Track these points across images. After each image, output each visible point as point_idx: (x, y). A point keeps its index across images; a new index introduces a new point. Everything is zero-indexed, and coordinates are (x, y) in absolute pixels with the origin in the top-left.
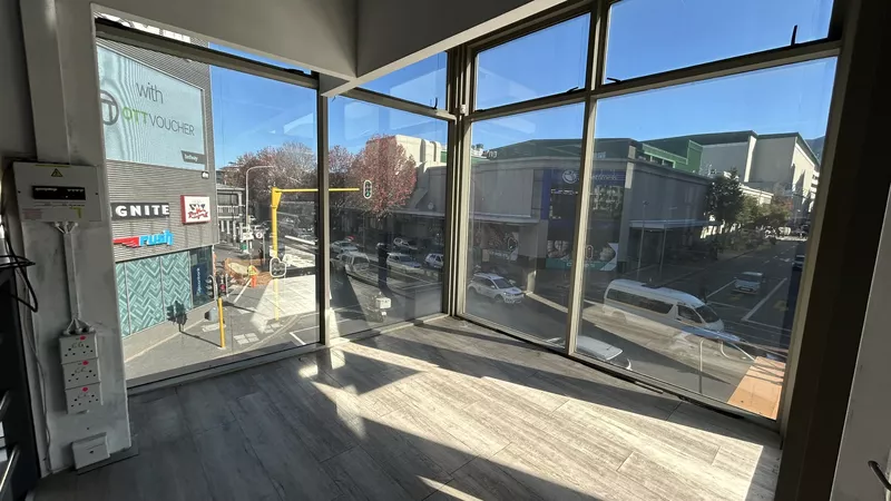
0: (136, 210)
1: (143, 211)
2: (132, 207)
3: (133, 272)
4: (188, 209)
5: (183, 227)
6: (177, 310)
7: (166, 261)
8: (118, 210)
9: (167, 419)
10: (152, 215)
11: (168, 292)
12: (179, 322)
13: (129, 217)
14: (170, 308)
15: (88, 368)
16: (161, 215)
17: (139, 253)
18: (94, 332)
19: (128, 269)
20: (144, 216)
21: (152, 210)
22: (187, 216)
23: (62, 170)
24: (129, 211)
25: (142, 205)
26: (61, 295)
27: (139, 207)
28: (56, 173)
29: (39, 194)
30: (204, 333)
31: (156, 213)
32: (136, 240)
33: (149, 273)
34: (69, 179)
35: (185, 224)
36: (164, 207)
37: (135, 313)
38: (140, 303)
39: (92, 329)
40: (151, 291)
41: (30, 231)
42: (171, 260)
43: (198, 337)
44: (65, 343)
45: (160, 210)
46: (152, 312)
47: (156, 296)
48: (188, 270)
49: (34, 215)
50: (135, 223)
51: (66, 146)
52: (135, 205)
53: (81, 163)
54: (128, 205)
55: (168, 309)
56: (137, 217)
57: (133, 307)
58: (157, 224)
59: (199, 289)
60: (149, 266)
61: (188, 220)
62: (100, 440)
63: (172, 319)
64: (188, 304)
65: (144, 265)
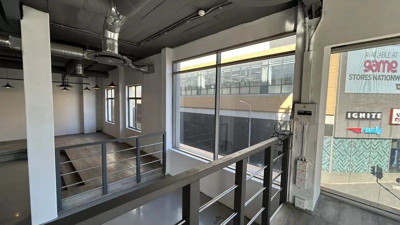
0: (362, 115)
1: (366, 116)
2: (361, 114)
3: (356, 144)
4: (395, 116)
5: (390, 126)
6: (377, 169)
7: (375, 142)
8: (354, 115)
9: (331, 211)
10: (371, 118)
11: (374, 159)
12: (378, 177)
13: (359, 118)
14: (373, 168)
15: (303, 173)
16: (376, 119)
17: (360, 136)
18: (307, 162)
19: (354, 142)
20: (366, 118)
21: (371, 116)
22: (393, 120)
23: (306, 106)
24: (359, 115)
25: (366, 113)
26: (300, 146)
27: (364, 114)
28: (305, 107)
29: (299, 113)
30: (393, 189)
31: (374, 117)
32: (360, 129)
33: (364, 146)
34: (308, 108)
35: (391, 124)
36: (379, 115)
37: (353, 163)
38: (357, 160)
39: (307, 161)
40: (363, 155)
41: (296, 124)
42: (378, 143)
43: (388, 190)
44: (299, 162)
45: (376, 116)
46: (362, 165)
47: (366, 159)
48: (389, 150)
49: (297, 120)
50: (361, 121)
51: (309, 98)
52: (362, 113)
53: (313, 103)
54: (359, 113)
55: (372, 167)
56: (363, 119)
57: (353, 160)
58: (373, 122)
59: (395, 163)
60: (365, 143)
61: (394, 122)
62: (302, 201)
63: (373, 173)
64: (385, 168)
65: (362, 142)
